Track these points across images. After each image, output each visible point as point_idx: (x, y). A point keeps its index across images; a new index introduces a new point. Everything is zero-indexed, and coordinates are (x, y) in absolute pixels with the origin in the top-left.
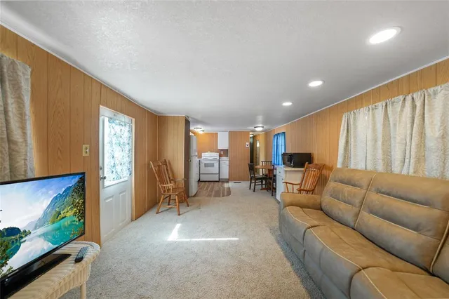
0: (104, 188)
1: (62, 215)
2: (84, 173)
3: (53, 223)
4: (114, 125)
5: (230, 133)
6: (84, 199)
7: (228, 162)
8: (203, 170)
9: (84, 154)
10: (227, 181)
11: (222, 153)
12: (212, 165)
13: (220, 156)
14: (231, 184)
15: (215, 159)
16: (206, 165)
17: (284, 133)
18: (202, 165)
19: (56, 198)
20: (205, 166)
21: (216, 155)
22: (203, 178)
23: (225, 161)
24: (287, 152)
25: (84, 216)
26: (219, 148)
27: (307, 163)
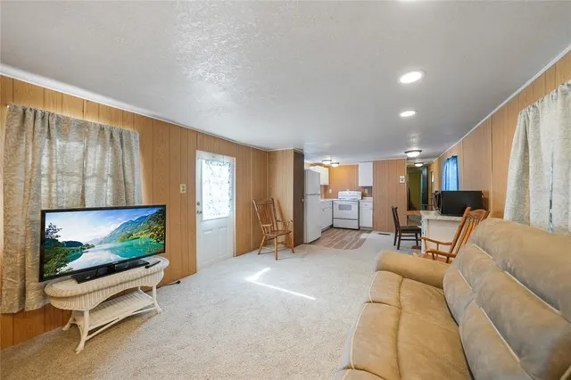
0: (202, 221)
1: (134, 236)
2: (164, 206)
3: (123, 241)
4: (211, 166)
5: (375, 163)
6: (165, 225)
7: (371, 205)
8: (338, 213)
9: (181, 192)
10: (369, 231)
11: (366, 191)
12: (349, 208)
13: (363, 196)
14: (374, 235)
15: (354, 200)
16: (341, 207)
17: (456, 157)
18: (336, 207)
19: (127, 223)
20: (340, 209)
21: (357, 195)
22: (337, 223)
23: (368, 204)
24: (460, 190)
25: (165, 239)
26: (360, 185)
27: (468, 208)
